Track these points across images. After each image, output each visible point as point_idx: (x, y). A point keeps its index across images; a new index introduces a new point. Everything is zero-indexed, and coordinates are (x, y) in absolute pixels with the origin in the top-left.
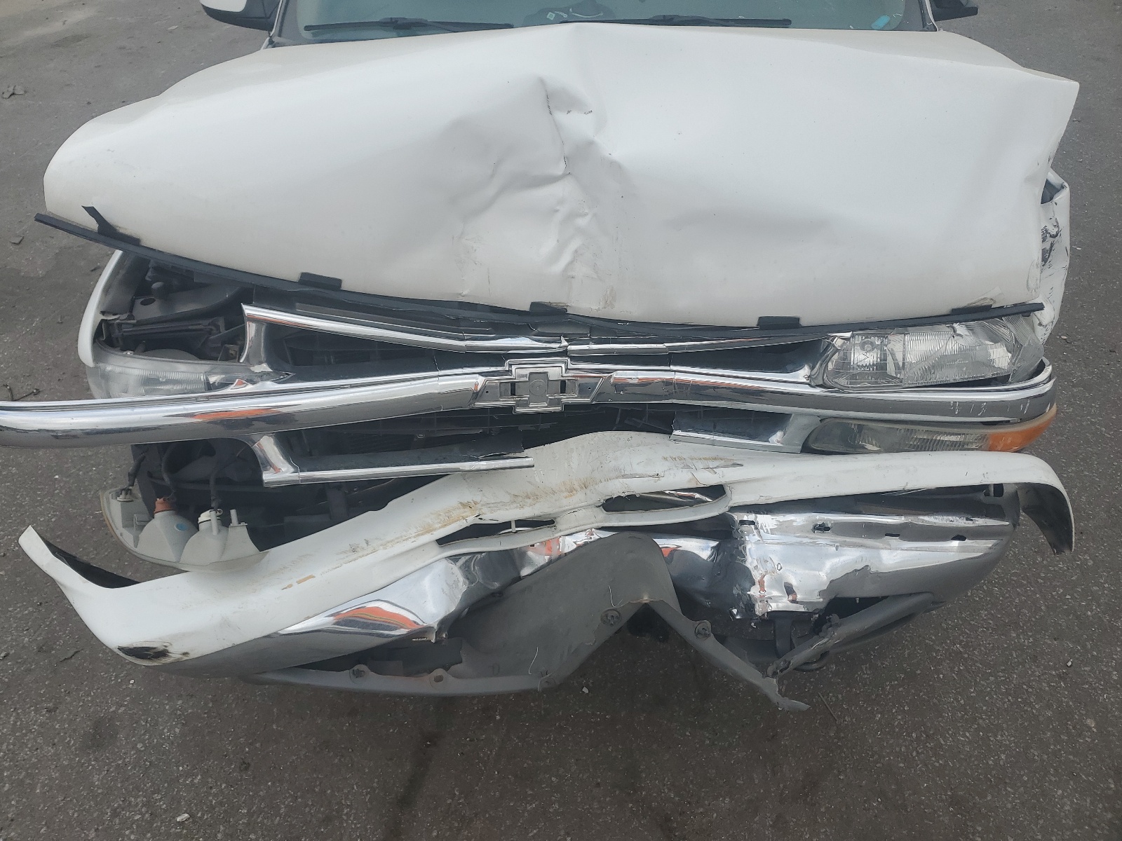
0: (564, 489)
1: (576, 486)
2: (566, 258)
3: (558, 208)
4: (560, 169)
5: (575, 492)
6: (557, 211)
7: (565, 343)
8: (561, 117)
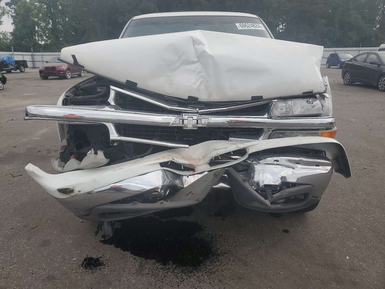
0: (197, 160)
1: (201, 158)
2: (198, 84)
3: (196, 70)
4: (196, 60)
5: (200, 160)
6: (195, 71)
7: (197, 109)
8: (197, 46)
